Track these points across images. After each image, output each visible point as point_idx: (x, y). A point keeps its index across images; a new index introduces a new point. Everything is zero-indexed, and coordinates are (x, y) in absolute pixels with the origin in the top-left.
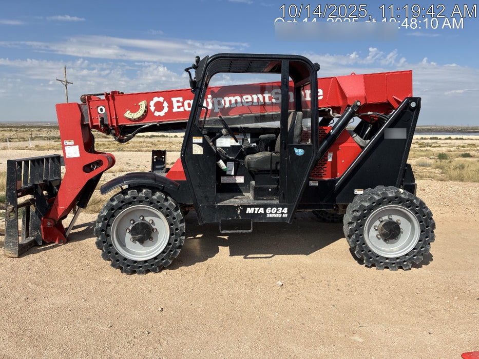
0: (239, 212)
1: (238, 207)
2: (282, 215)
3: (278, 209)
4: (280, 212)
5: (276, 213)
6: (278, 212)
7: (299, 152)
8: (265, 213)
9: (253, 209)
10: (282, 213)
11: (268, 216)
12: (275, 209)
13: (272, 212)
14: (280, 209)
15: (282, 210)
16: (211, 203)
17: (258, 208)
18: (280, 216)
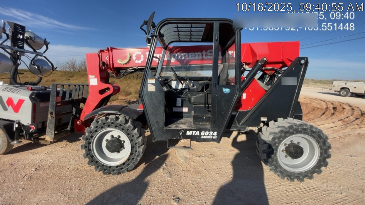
0: (181, 134)
1: (181, 130)
2: (213, 137)
3: (210, 132)
4: (212, 134)
5: (208, 135)
6: (210, 135)
7: (227, 91)
8: (200, 135)
9: (191, 132)
10: (213, 136)
11: (202, 137)
12: (208, 132)
13: (206, 134)
14: (211, 132)
15: (213, 133)
16: (161, 127)
17: (195, 132)
18: (211, 137)
